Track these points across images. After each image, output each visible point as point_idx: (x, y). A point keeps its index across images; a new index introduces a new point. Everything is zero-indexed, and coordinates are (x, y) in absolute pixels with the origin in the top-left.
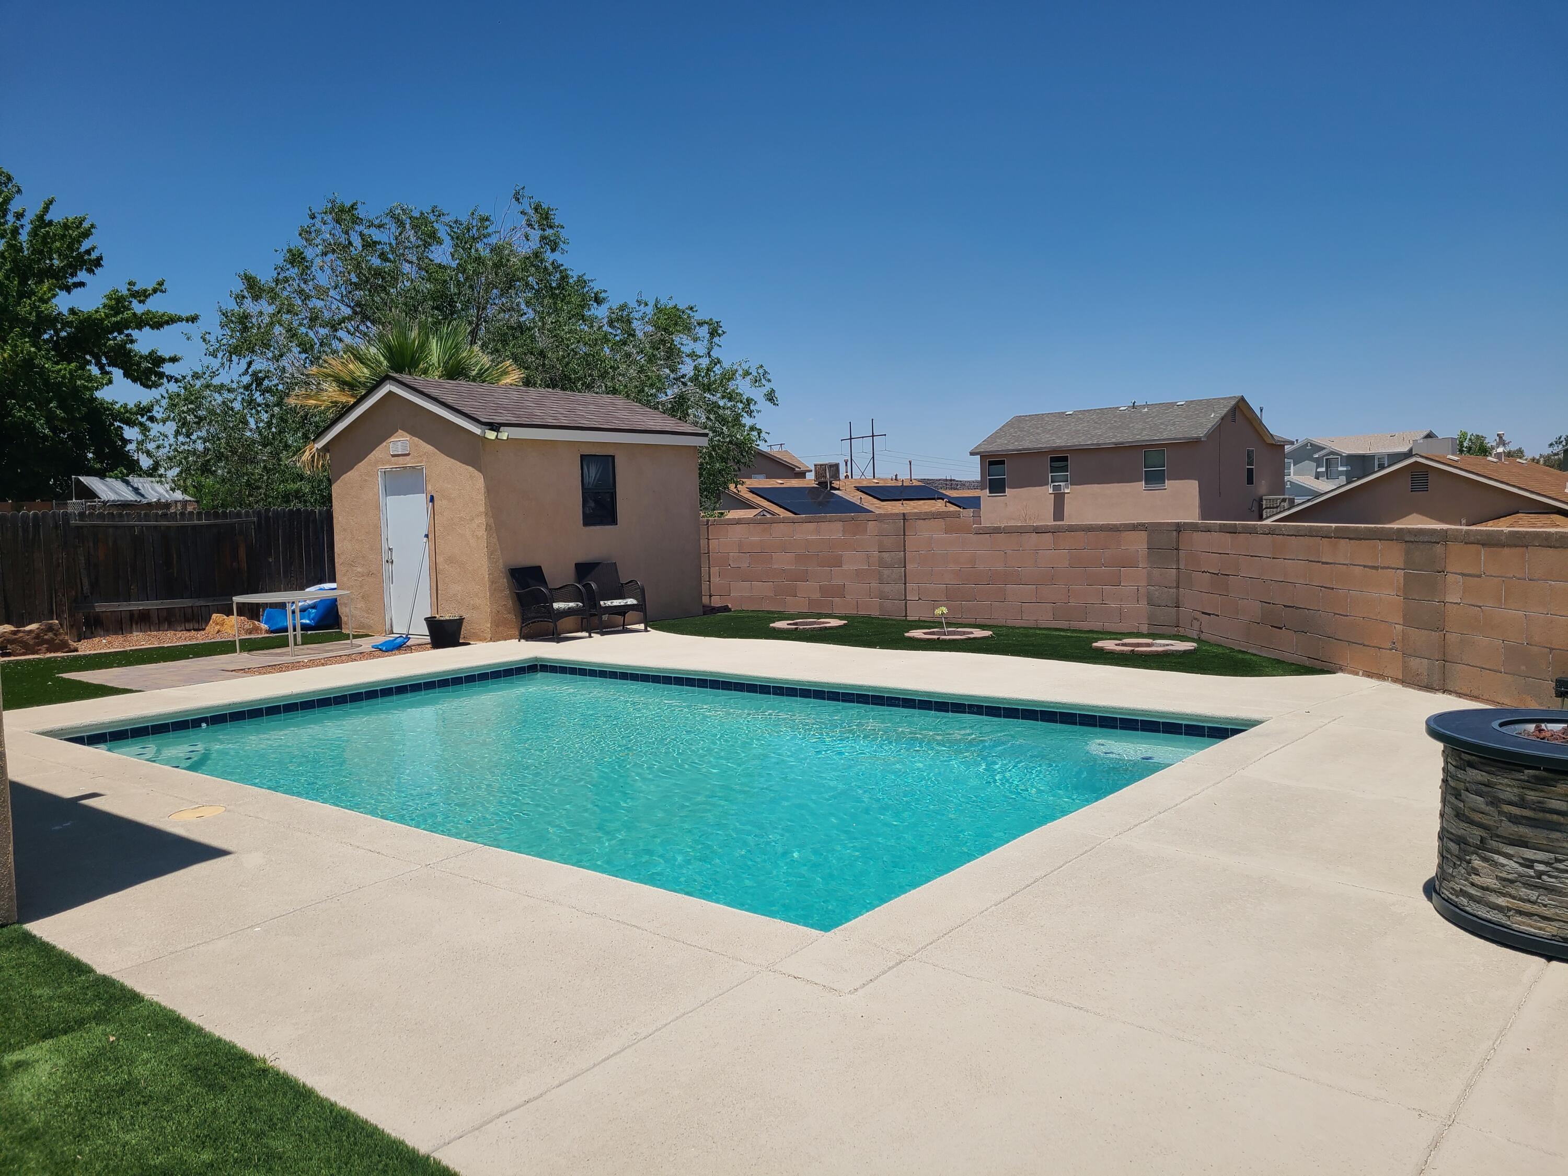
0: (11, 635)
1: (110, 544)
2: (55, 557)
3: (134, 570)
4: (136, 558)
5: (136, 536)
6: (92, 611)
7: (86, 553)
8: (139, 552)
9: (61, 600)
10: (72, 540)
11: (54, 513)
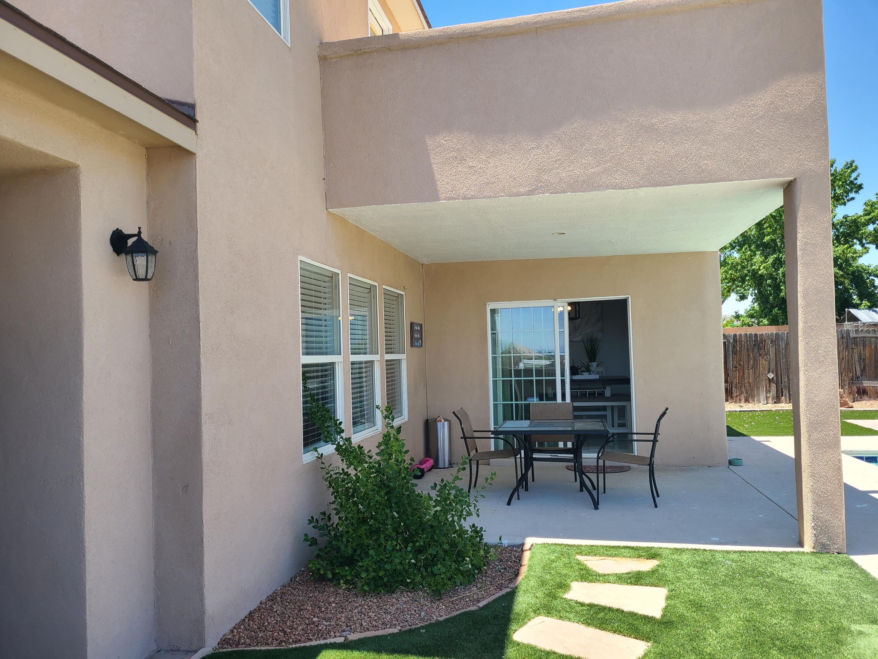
1: (873, 347)
2: (841, 354)
6: (861, 386)
7: (859, 352)
9: (844, 378)
10: (851, 345)
11: (842, 330)
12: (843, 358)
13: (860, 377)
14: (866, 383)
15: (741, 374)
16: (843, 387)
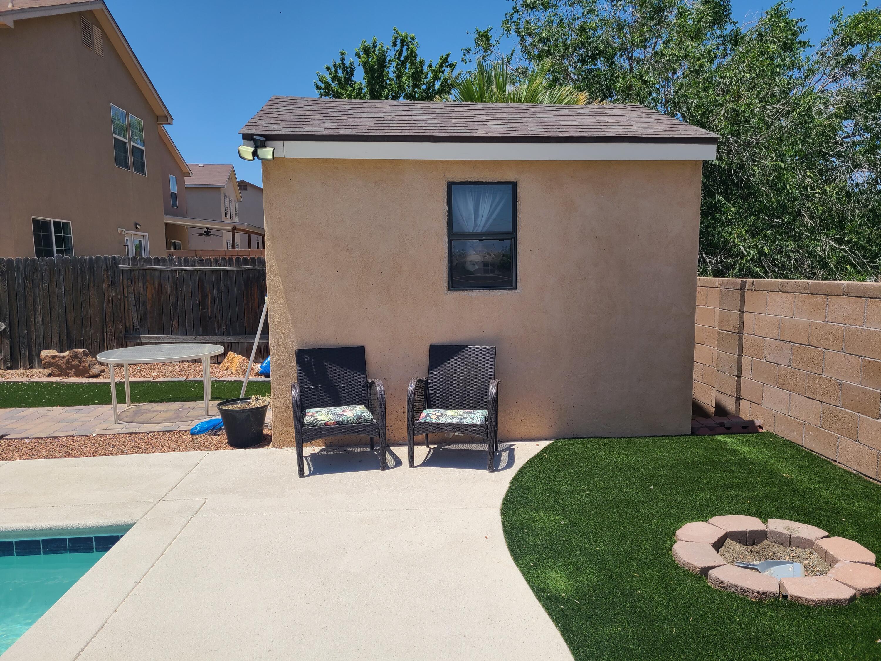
0: (50, 359)
2: (106, 295)
3: (176, 308)
4: (177, 298)
5: (177, 279)
6: (139, 341)
7: (137, 292)
8: (179, 292)
9: (110, 331)
10: (125, 281)
11: (105, 257)
12: (109, 300)
13: (140, 328)
14: (146, 338)
16: (109, 343)
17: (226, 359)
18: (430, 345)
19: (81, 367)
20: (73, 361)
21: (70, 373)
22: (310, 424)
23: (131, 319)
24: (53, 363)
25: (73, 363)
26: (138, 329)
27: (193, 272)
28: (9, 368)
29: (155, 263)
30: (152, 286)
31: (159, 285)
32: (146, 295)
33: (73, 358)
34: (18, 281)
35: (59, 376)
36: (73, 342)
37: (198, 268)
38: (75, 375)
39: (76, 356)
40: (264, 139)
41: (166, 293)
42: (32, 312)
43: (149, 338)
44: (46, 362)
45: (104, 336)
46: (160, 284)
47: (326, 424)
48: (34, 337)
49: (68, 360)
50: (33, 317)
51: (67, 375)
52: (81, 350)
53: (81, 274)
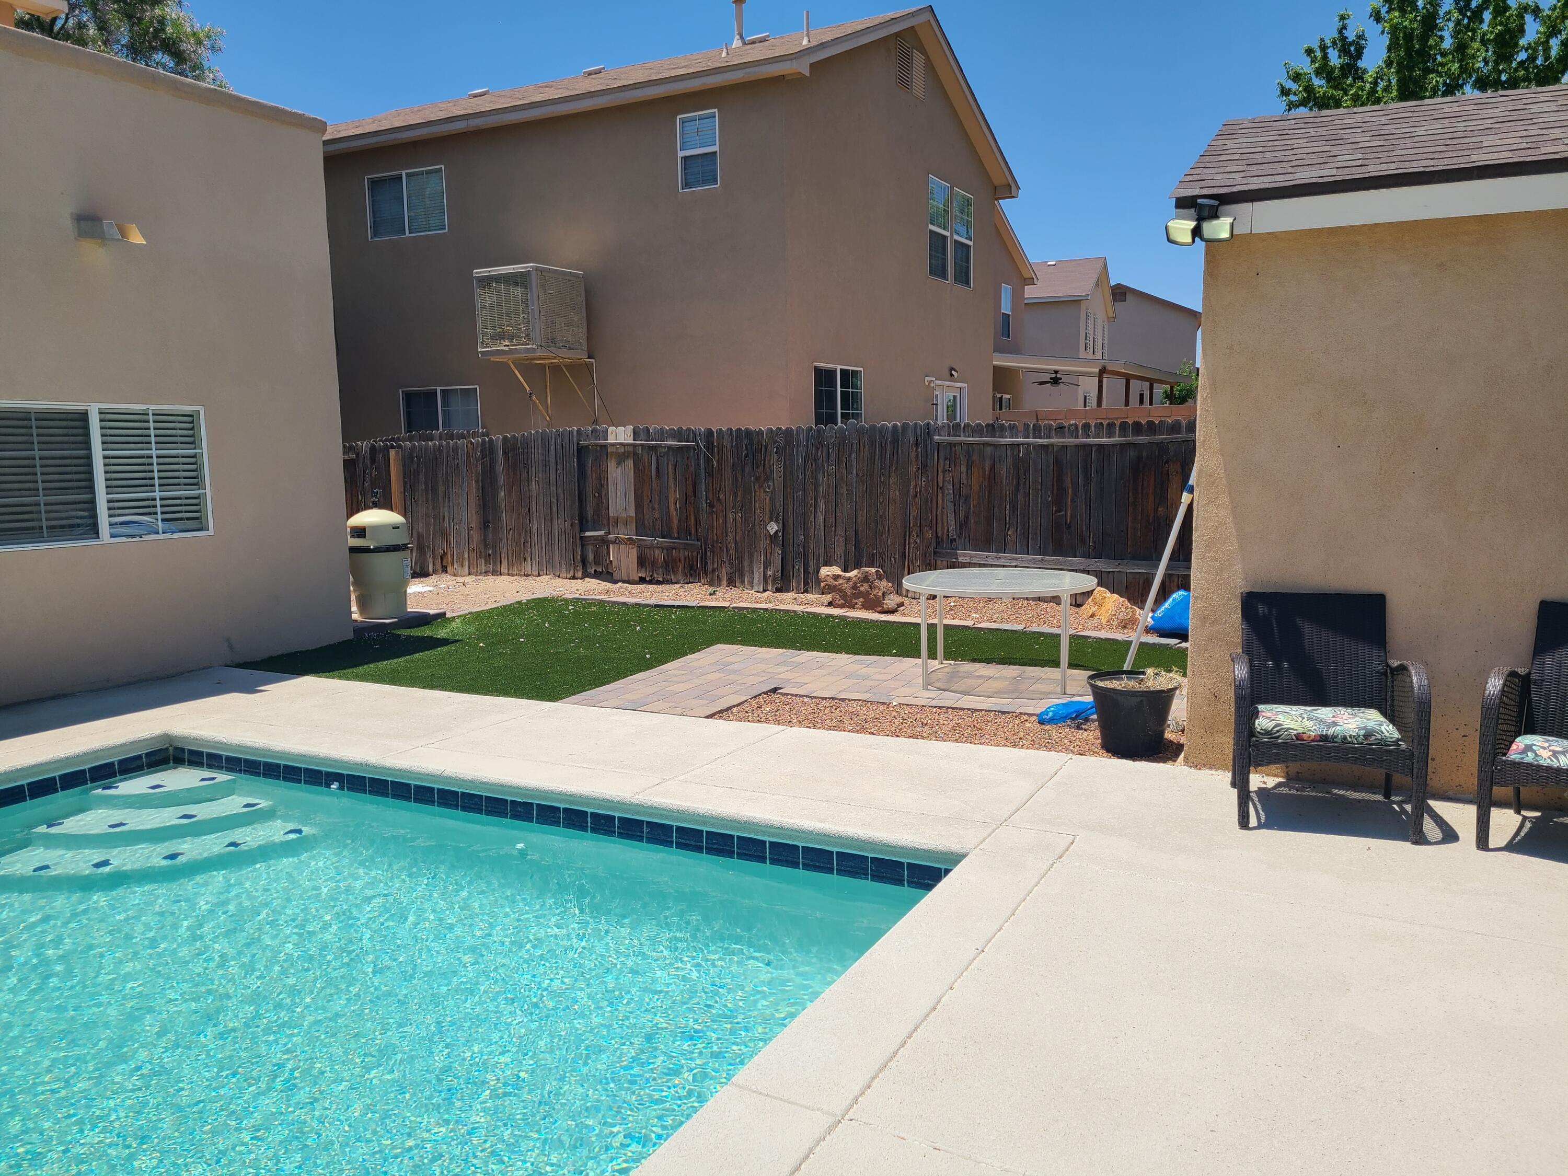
0: (832, 581)
1: (987, 469)
2: (913, 484)
3: (1014, 509)
4: (1018, 490)
5: (1020, 459)
6: (954, 560)
7: (956, 481)
8: (1022, 481)
9: (915, 542)
10: (941, 462)
11: (916, 424)
12: (916, 492)
13: (957, 540)
14: (965, 555)
15: (721, 521)
16: (912, 561)
17: (1090, 599)
18: (1541, 602)
19: (872, 596)
20: (862, 585)
21: (856, 604)
22: (1267, 733)
23: (945, 524)
24: (835, 586)
25: (862, 589)
26: (955, 539)
27: (1045, 447)
28: (778, 590)
29: (987, 432)
30: (981, 470)
31: (991, 470)
32: (971, 486)
33: (862, 581)
34: (797, 460)
35: (841, 606)
36: (863, 557)
37: (1055, 441)
38: (863, 607)
39: (866, 579)
40: (1216, 203)
41: (1001, 482)
42: (813, 509)
43: (970, 556)
44: (827, 585)
45: (905, 549)
46: (993, 467)
47: (1298, 737)
48: (812, 545)
49: (855, 584)
50: (813, 516)
51: (852, 607)
52: (873, 570)
53: (881, 451)
